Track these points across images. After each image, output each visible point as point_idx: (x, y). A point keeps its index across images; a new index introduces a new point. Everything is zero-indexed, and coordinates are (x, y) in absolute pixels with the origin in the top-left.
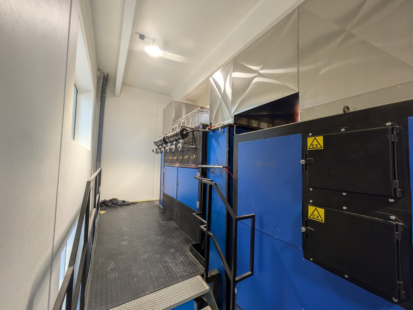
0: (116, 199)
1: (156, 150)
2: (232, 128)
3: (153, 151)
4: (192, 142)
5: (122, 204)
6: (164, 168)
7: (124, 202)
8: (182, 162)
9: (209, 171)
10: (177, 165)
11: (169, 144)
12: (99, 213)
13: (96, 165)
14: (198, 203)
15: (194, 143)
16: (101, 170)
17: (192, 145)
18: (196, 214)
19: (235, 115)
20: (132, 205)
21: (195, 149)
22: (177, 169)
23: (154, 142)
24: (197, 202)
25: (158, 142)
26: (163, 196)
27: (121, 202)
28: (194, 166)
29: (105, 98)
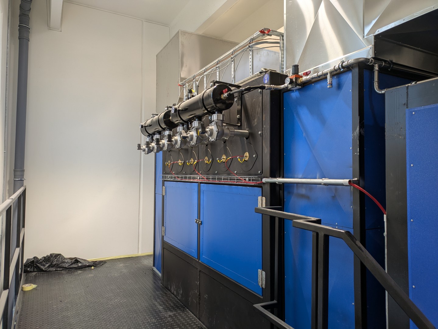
0: (60, 255)
1: (148, 144)
2: (366, 73)
3: (139, 147)
4: (240, 120)
5: (71, 266)
6: (163, 185)
7: (76, 261)
8: (209, 170)
9: (290, 193)
10: (198, 178)
11: (180, 129)
12: (22, 290)
13: (15, 181)
14: (262, 275)
15: (245, 124)
16: (24, 193)
17: (240, 127)
18: (262, 306)
19: (377, 33)
20: (93, 268)
21: (247, 139)
22: (199, 188)
23: (142, 126)
24: (260, 271)
25: (150, 126)
26: (163, 248)
27: (69, 261)
28: (247, 179)
29: (29, 32)
